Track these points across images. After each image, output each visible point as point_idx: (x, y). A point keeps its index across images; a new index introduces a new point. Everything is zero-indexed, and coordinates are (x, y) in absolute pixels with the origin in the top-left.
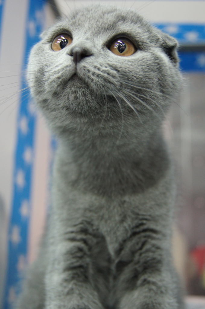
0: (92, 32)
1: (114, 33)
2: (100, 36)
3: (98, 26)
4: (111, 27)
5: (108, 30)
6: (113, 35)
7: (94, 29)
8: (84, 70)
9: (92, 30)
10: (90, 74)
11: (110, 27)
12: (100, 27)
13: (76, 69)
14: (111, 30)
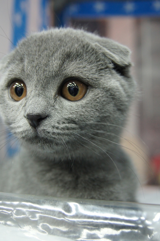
0: (42, 85)
1: (62, 79)
3: (46, 77)
5: (56, 77)
6: (62, 80)
7: (43, 81)
9: (41, 83)
11: (57, 73)
12: (48, 76)
14: (59, 76)
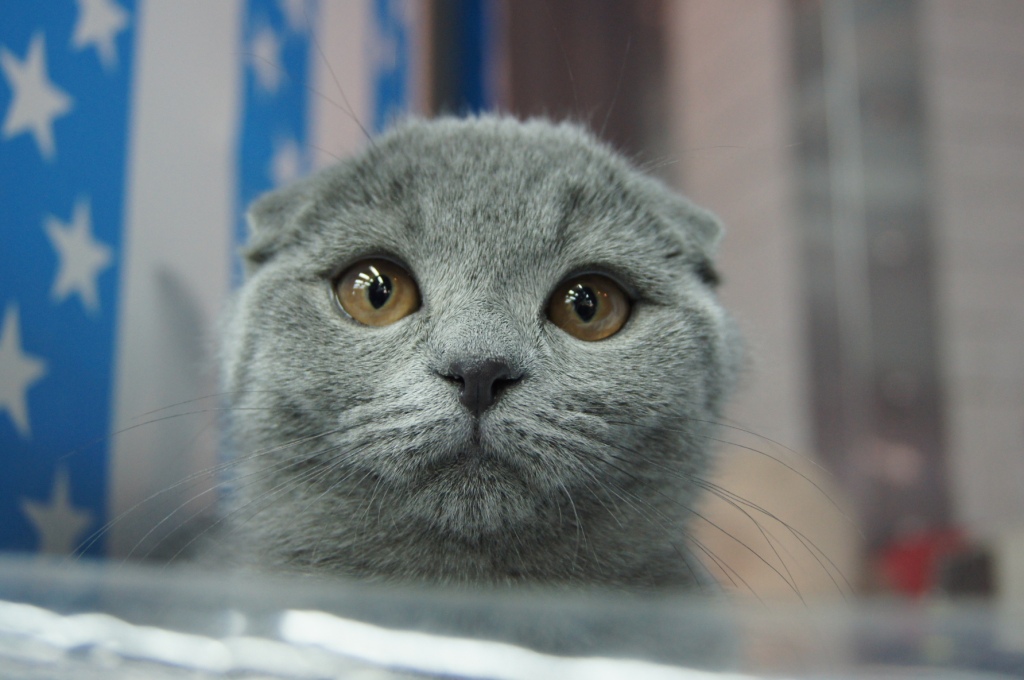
0: (499, 275)
1: (563, 267)
2: (522, 284)
4: (554, 246)
5: (543, 258)
7: (503, 262)
8: (508, 431)
10: (527, 443)
11: (550, 246)
13: (476, 428)
14: (553, 257)
